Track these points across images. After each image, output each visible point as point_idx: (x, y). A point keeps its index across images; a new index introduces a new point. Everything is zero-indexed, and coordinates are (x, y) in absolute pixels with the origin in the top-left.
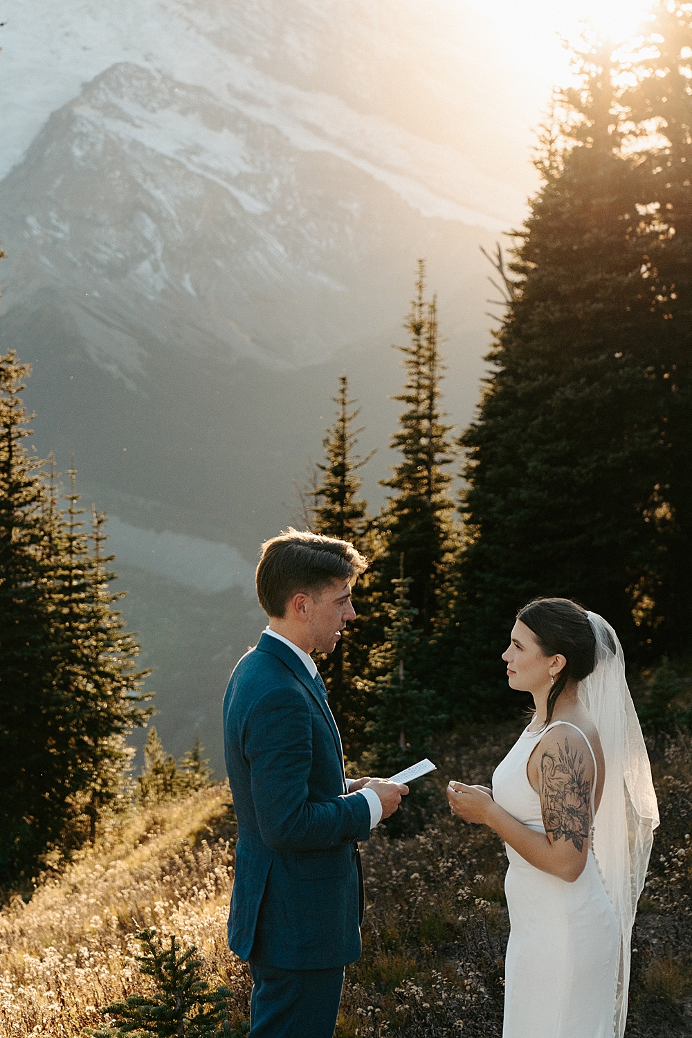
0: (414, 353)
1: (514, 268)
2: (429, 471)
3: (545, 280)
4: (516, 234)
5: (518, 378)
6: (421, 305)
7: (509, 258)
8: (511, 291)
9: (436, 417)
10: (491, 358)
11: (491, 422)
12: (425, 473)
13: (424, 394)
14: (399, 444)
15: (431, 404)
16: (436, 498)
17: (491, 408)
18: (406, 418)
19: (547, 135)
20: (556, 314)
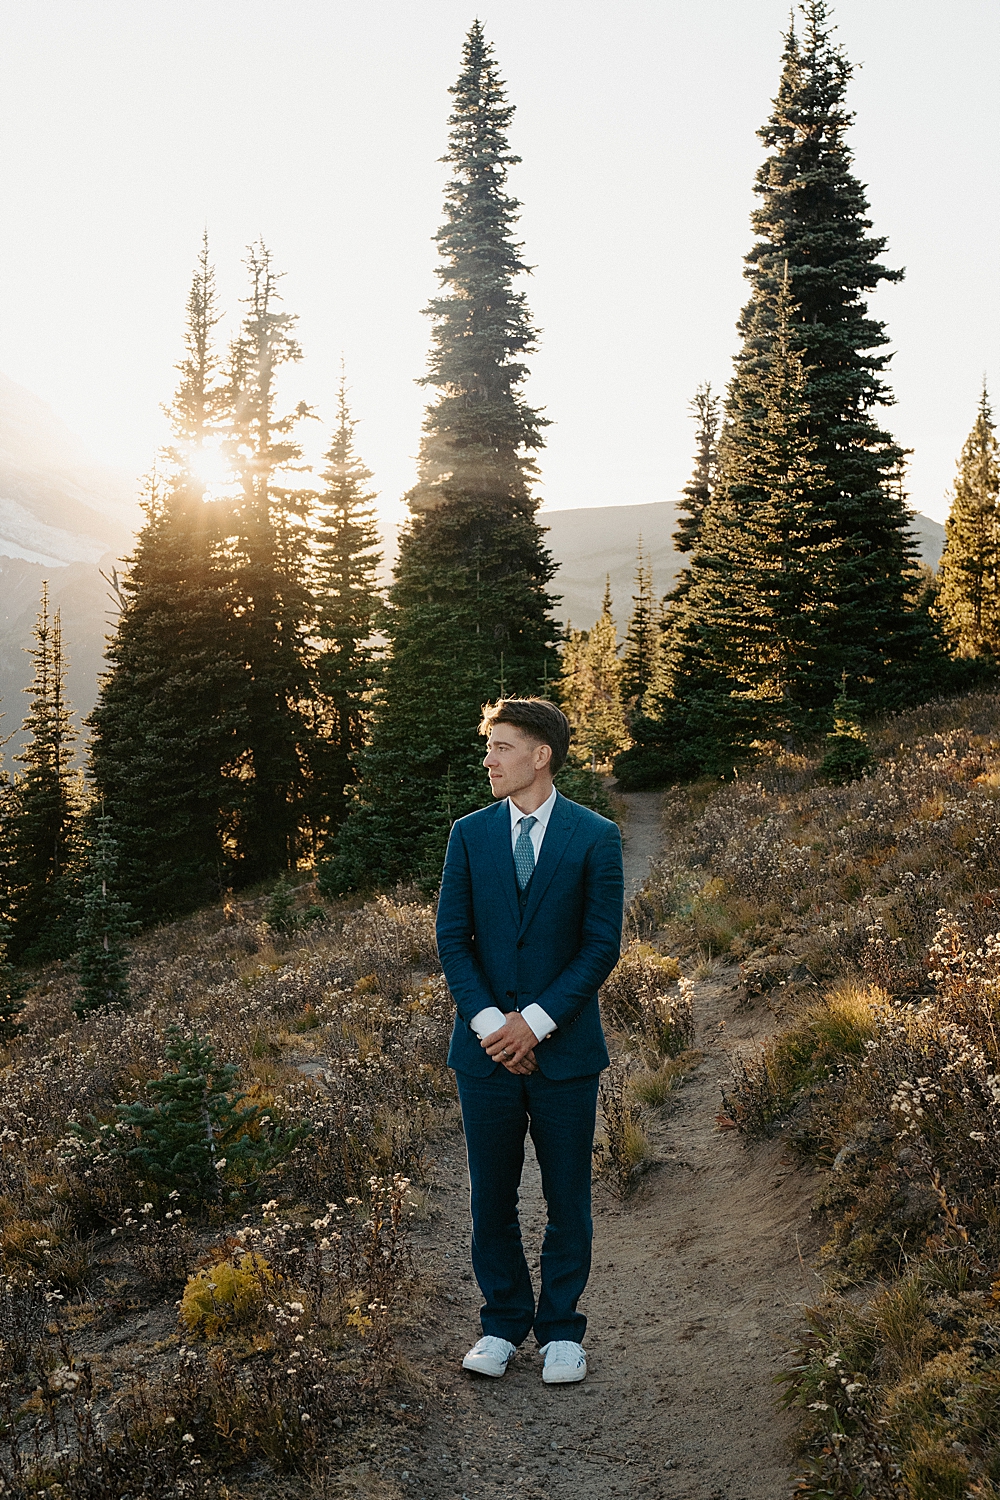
0: (40, 655)
1: (126, 586)
2: (57, 747)
3: (156, 594)
4: (129, 560)
5: (133, 670)
6: (46, 617)
7: (121, 579)
8: (124, 602)
9: (62, 704)
10: (109, 656)
11: (112, 706)
12: (54, 749)
13: (50, 687)
14: (30, 727)
15: (57, 694)
16: (62, 769)
17: (110, 695)
18: (36, 707)
19: (150, 483)
20: (166, 620)
